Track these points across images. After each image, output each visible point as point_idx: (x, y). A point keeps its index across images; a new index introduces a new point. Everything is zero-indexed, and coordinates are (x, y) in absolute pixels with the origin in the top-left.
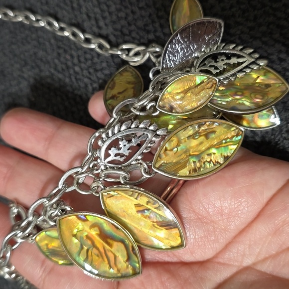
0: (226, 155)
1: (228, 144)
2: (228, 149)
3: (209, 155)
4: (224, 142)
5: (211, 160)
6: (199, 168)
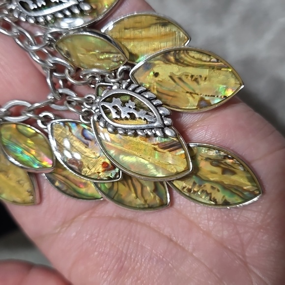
0: (228, 200)
1: (237, 193)
3: (213, 188)
4: (236, 188)
5: (211, 194)
6: (194, 192)
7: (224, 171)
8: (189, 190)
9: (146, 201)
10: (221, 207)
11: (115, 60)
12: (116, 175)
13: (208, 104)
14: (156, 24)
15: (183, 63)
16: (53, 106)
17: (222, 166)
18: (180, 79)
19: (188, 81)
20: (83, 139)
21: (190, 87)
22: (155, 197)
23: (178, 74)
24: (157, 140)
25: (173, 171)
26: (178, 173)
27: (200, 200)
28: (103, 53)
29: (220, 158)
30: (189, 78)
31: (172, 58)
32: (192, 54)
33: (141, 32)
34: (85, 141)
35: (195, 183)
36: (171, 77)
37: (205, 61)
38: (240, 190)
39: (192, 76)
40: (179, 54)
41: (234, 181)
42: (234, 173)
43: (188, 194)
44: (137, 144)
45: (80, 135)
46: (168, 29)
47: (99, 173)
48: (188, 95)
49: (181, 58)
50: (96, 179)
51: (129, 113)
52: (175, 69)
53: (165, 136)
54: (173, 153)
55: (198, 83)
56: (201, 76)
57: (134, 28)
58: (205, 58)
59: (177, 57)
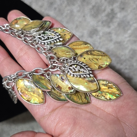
0: (111, 98)
1: (114, 95)
2: (113, 96)
3: (105, 94)
4: (113, 93)
5: (105, 96)
6: (99, 96)
7: (109, 88)
8: (98, 96)
9: (83, 101)
10: (109, 101)
11: (71, 54)
12: (73, 91)
13: (102, 67)
14: (83, 44)
15: (93, 55)
16: (50, 70)
17: (108, 86)
18: (92, 59)
19: (95, 60)
20: (62, 80)
21: (95, 62)
22: (85, 100)
23: (92, 58)
24: (87, 79)
25: (92, 89)
26: (94, 90)
27: (102, 99)
28: (67, 52)
29: (107, 84)
30: (95, 59)
31: (89, 53)
32: (95, 52)
33: (78, 47)
34: (63, 80)
35: (99, 93)
36: (89, 59)
37: (100, 54)
38: (115, 94)
39: (96, 59)
40: (91, 52)
41: (112, 91)
42: (112, 88)
43: (97, 97)
44: (80, 80)
45: (60, 78)
46: (87, 45)
47: (67, 91)
48: (95, 64)
49: (92, 53)
50: (67, 93)
51: (78, 70)
52: (90, 57)
53: (90, 77)
54: (93, 83)
55: (98, 60)
56: (99, 58)
57: (76, 45)
58: (100, 53)
59: (91, 53)
